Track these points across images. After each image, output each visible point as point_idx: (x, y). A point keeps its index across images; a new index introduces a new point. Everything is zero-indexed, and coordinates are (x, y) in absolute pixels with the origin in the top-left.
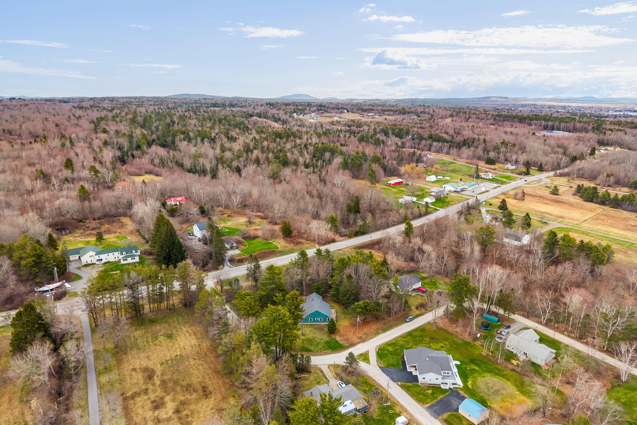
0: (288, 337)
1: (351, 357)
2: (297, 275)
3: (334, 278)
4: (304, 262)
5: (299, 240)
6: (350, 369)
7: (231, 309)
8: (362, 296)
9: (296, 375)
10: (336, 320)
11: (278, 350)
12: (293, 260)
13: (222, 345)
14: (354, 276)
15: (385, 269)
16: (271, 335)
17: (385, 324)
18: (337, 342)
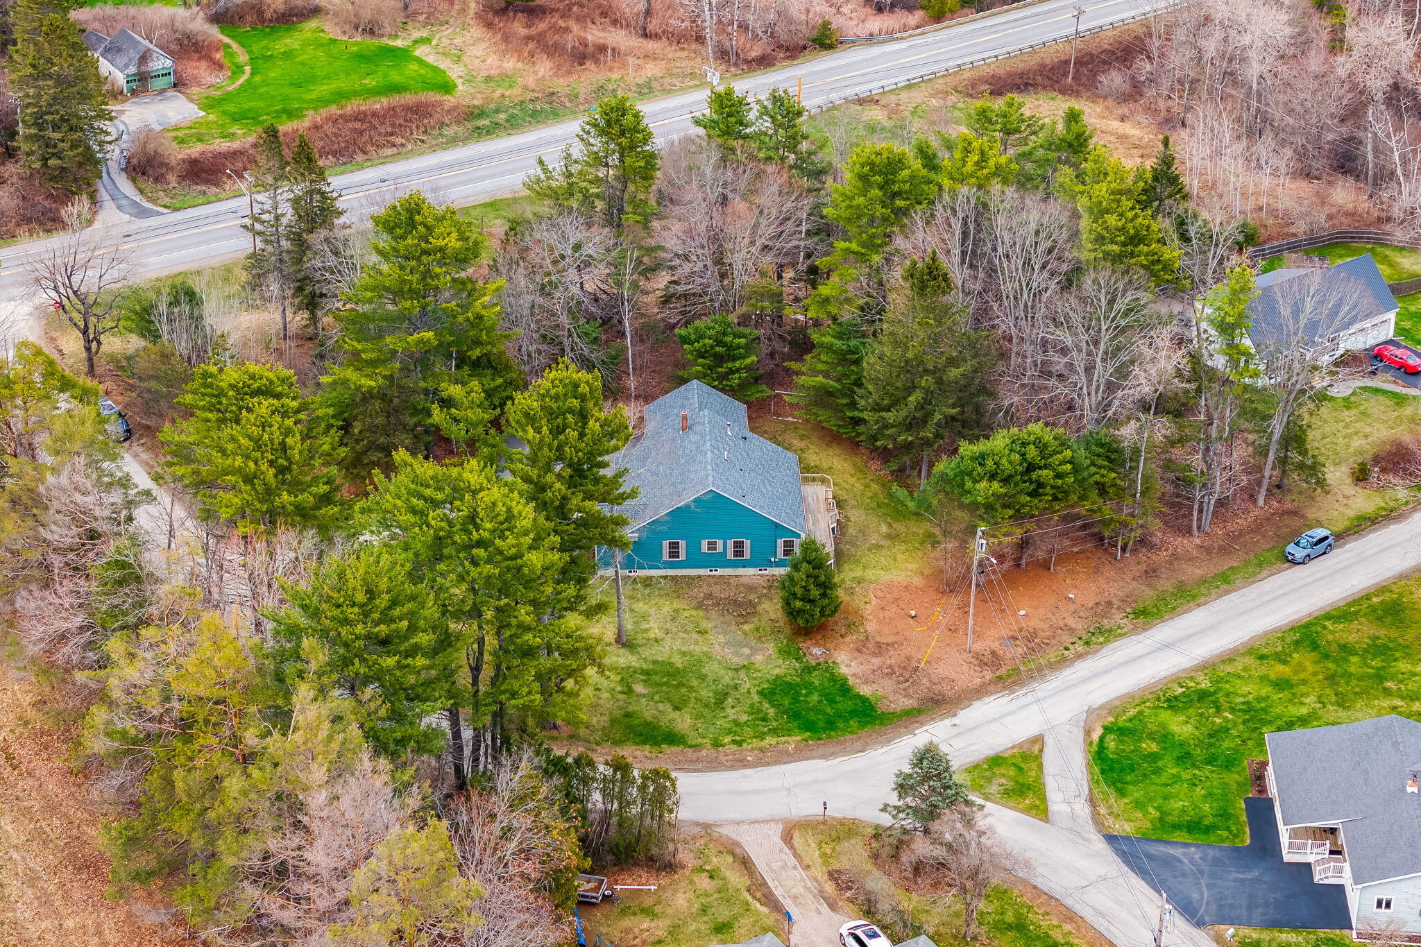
0: (528, 653)
1: (927, 778)
2: (585, 264)
3: (824, 290)
4: (624, 180)
5: (595, 34)
6: (922, 848)
7: (157, 478)
8: (1011, 398)
9: (584, 885)
10: (839, 554)
11: (467, 734)
12: (556, 165)
13: (112, 704)
14: (958, 274)
15: (1163, 225)
16: (424, 639)
17: (1151, 573)
18: (844, 689)
